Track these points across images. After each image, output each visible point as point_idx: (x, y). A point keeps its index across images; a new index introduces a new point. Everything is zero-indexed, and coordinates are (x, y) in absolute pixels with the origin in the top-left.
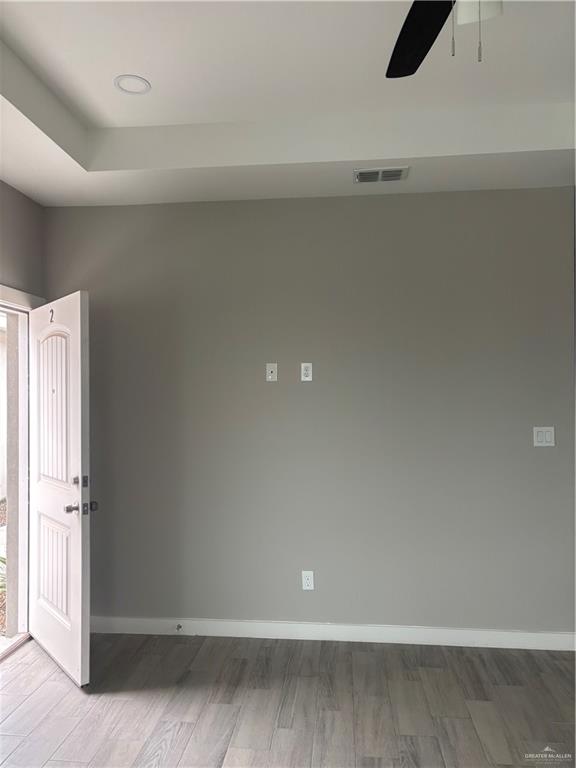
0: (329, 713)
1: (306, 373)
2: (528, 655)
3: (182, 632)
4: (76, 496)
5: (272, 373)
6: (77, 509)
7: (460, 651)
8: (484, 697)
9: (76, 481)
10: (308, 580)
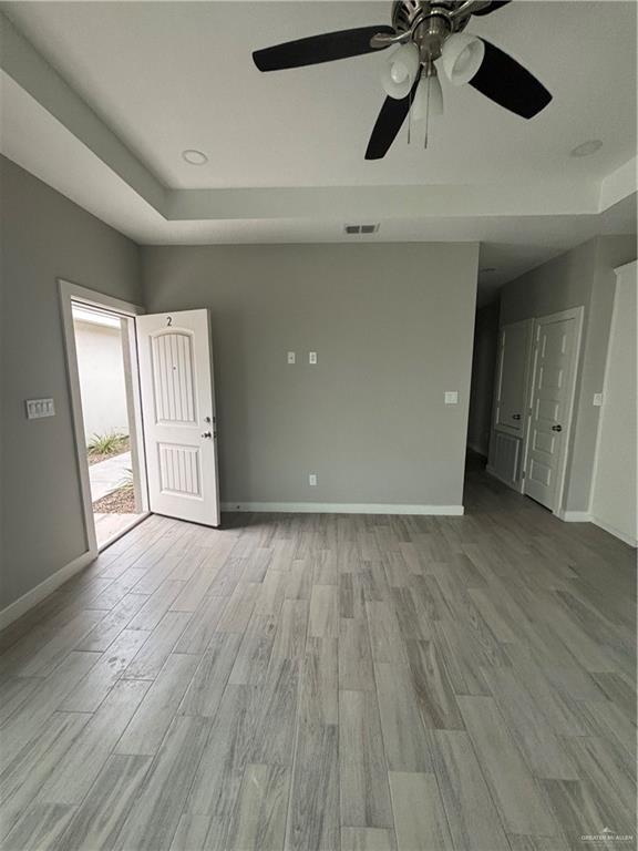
0: (324, 551)
1: (313, 359)
2: (434, 517)
3: (241, 510)
4: (210, 428)
5: (291, 358)
6: (209, 435)
7: (397, 517)
8: (408, 540)
9: (208, 419)
10: (313, 480)
